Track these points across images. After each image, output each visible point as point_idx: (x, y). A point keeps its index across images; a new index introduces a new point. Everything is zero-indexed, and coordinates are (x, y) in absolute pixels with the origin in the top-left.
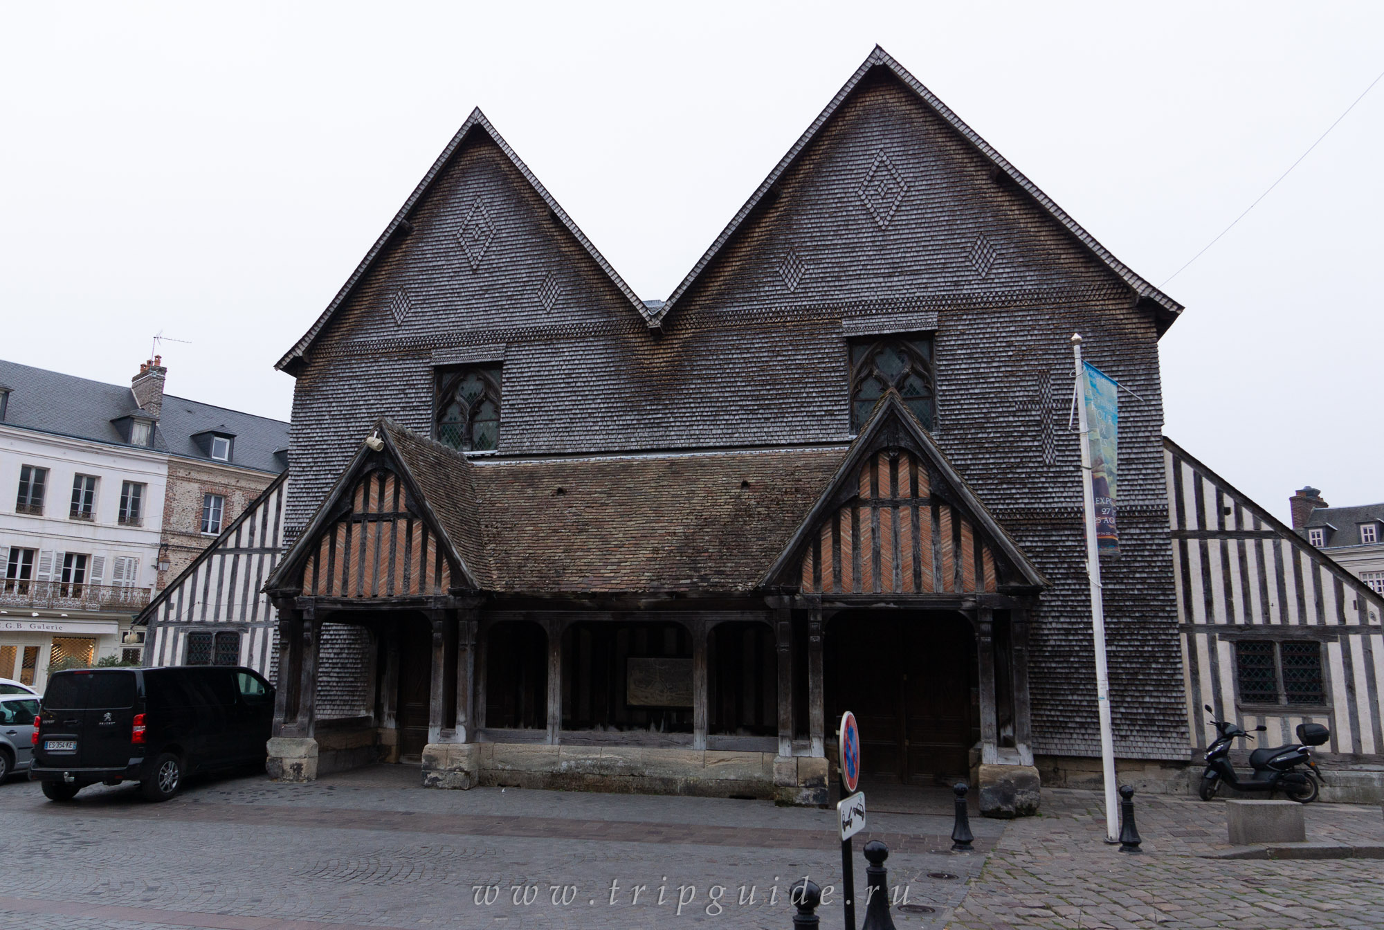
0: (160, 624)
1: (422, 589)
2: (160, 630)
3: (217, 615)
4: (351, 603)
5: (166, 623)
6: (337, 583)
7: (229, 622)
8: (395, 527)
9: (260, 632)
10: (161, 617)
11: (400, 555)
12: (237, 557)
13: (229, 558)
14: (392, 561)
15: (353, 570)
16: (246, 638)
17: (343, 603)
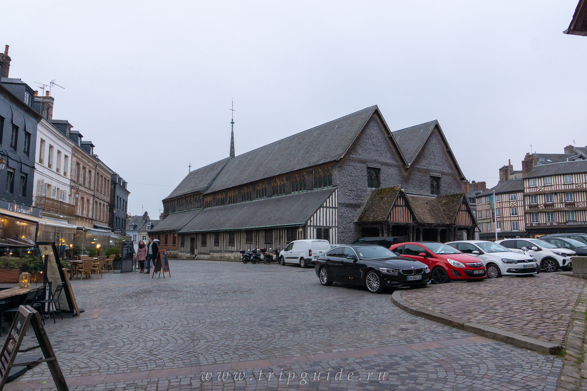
0: (309, 226)
1: (408, 221)
2: (309, 228)
3: (323, 224)
4: (397, 224)
5: (310, 226)
6: (394, 219)
7: (326, 226)
8: (403, 208)
9: (334, 228)
10: (309, 224)
11: (404, 214)
12: (326, 209)
13: (325, 209)
14: (403, 215)
15: (397, 217)
16: (331, 230)
17: (396, 224)
